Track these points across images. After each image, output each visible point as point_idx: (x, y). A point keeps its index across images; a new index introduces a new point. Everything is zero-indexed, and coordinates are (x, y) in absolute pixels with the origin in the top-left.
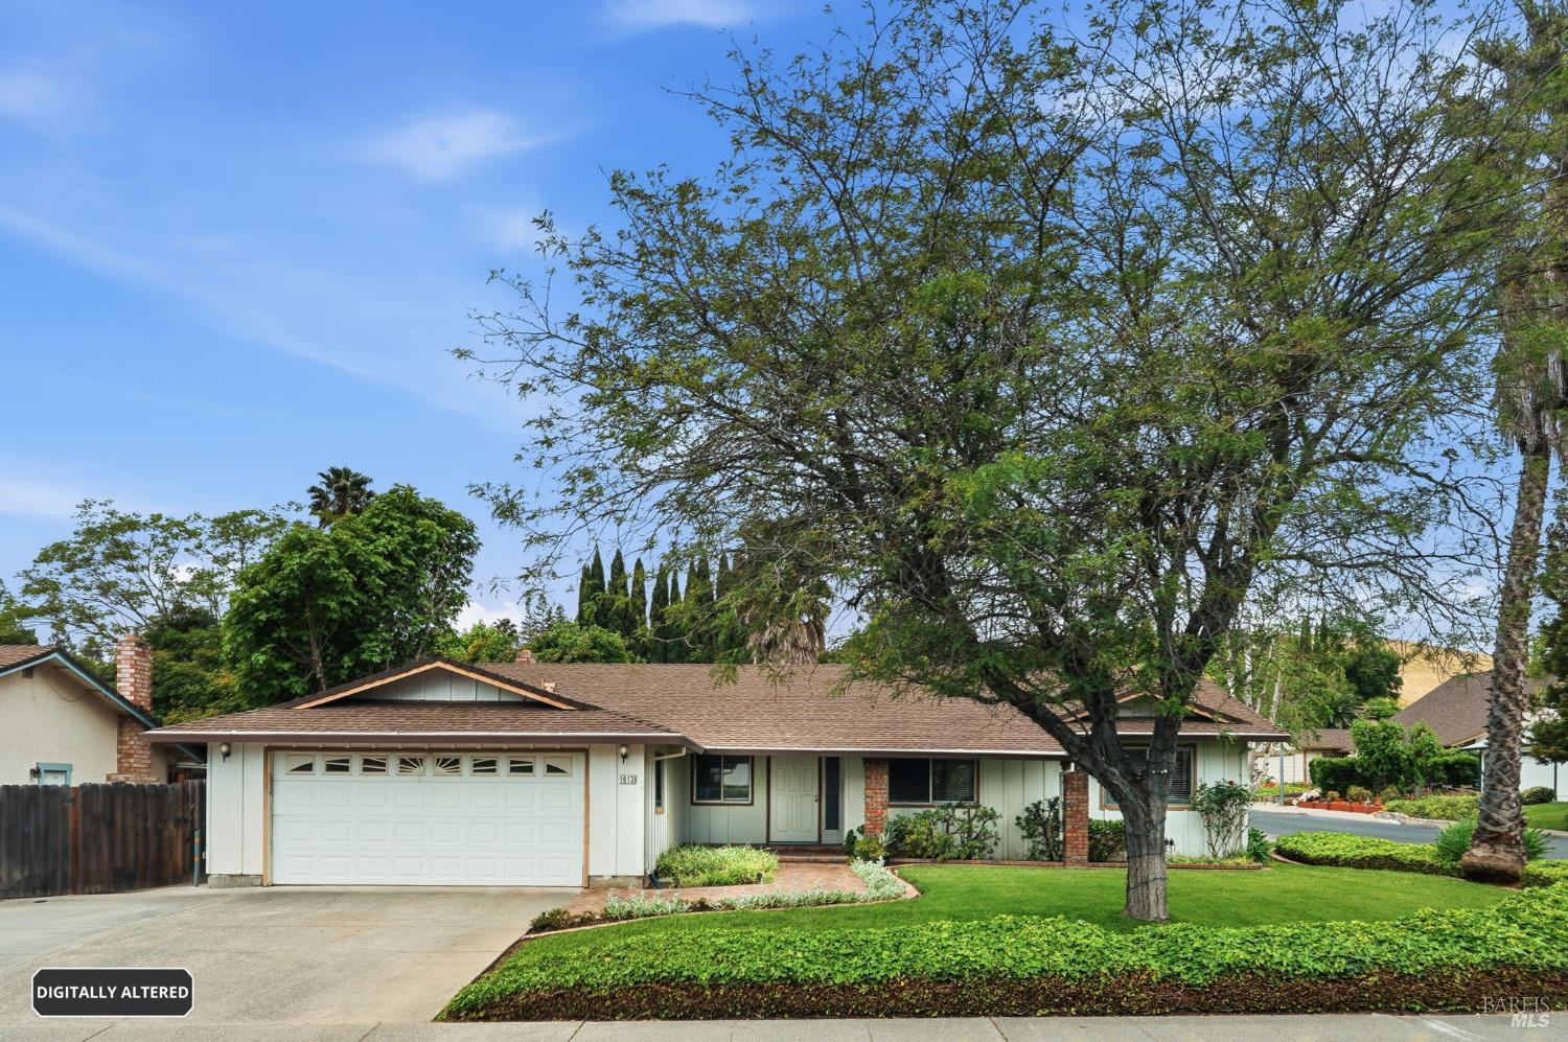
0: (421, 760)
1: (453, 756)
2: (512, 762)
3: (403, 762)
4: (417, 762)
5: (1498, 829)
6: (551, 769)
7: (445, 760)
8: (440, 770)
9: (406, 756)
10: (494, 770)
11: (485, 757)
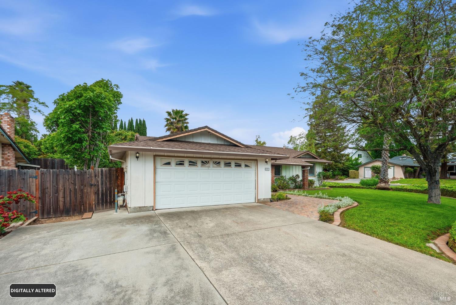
0: (208, 162)
1: (218, 161)
2: (236, 163)
3: (202, 162)
4: (207, 162)
5: (386, 180)
6: (246, 166)
7: (216, 162)
8: (215, 165)
9: (204, 160)
10: (230, 166)
11: (228, 161)
